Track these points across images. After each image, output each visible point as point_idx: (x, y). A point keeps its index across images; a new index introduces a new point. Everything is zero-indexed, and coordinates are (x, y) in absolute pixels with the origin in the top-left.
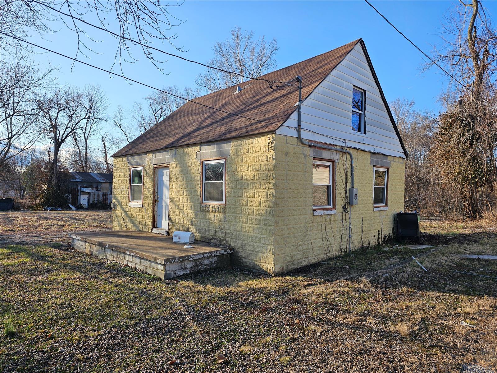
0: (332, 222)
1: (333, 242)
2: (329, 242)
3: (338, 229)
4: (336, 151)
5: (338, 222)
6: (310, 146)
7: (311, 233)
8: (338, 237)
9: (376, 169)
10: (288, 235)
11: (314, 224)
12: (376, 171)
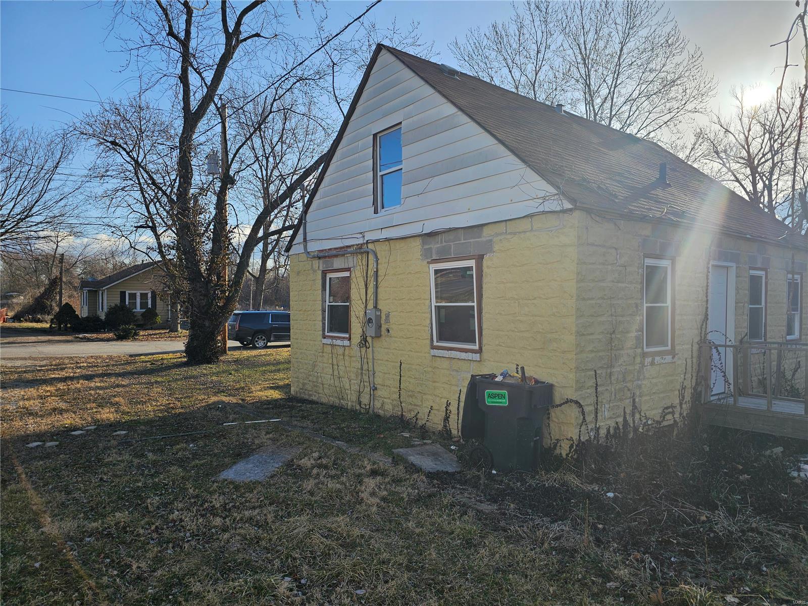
0: (347, 358)
1: (347, 386)
2: (342, 384)
3: (355, 369)
4: (352, 253)
5: (354, 359)
6: (320, 258)
7: (321, 364)
8: (356, 382)
9: (434, 267)
10: (300, 360)
11: (324, 354)
12: (436, 272)
